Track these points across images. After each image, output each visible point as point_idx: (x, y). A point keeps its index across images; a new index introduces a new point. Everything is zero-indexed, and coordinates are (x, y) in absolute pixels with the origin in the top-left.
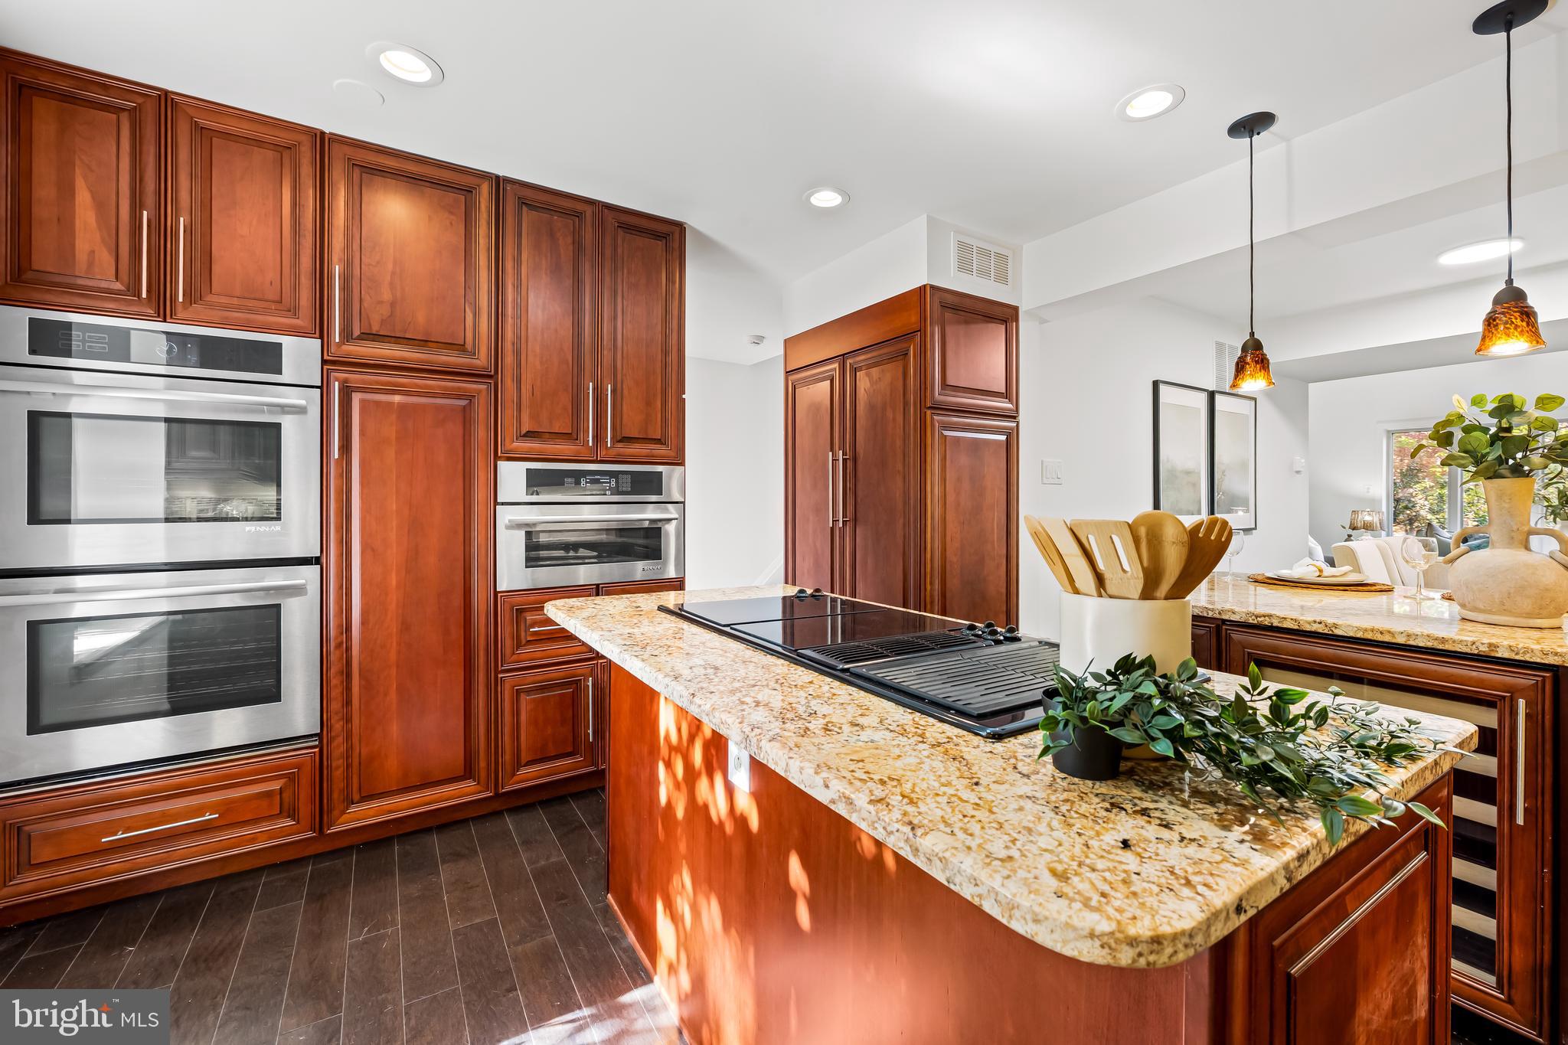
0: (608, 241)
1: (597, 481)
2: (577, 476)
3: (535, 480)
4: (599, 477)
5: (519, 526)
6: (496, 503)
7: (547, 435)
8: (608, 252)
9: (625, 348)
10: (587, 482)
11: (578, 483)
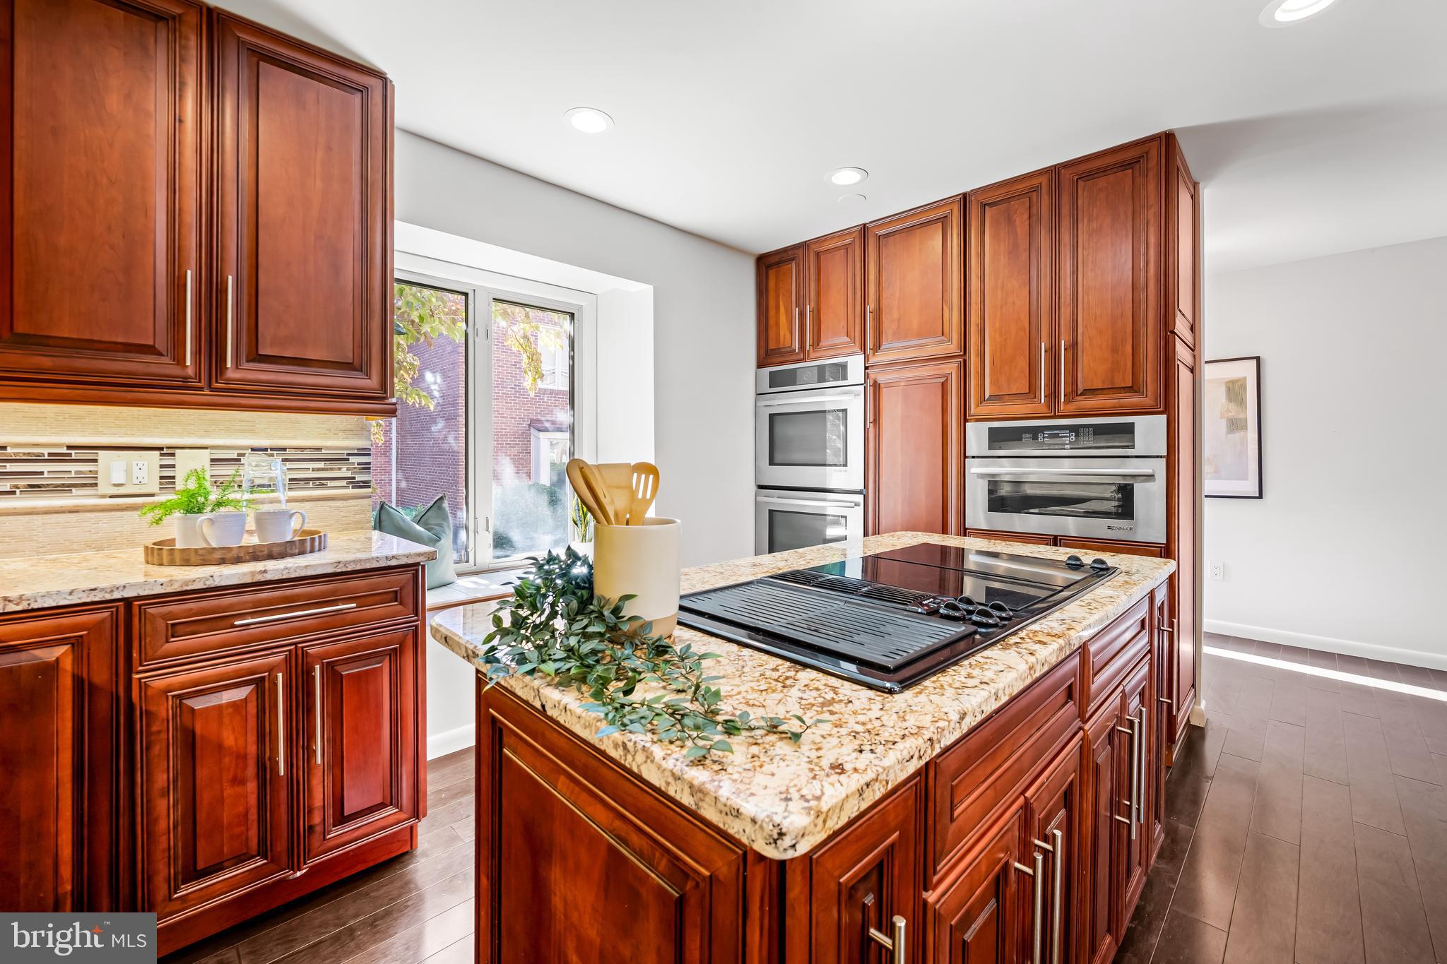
0: (1066, 199)
1: (1057, 436)
2: (1035, 432)
3: (998, 438)
4: (1058, 432)
5: (982, 476)
6: (965, 457)
7: (1007, 397)
8: (1066, 210)
9: (1086, 299)
10: (1044, 438)
11: (1035, 438)
